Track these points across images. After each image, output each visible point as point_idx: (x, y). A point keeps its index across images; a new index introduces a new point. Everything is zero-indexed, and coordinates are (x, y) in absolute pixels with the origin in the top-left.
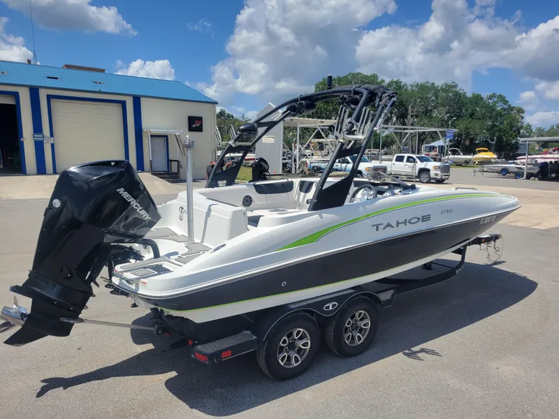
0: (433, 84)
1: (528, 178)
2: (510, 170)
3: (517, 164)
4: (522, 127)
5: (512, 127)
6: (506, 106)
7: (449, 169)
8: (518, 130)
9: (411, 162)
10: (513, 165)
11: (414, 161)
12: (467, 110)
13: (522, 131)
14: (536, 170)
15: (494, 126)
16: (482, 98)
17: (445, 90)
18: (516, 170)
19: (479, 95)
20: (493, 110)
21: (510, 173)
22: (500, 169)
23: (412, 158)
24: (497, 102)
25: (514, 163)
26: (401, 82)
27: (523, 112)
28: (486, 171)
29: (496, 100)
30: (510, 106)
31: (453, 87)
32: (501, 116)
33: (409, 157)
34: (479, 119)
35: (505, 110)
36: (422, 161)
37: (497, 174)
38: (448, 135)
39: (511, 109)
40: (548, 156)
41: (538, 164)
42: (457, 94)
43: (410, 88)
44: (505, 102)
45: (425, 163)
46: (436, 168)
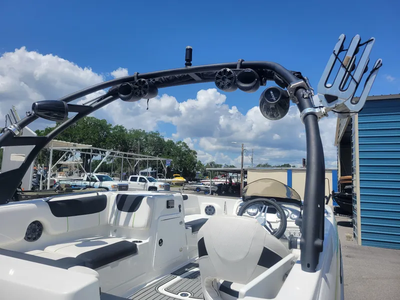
0: (144, 131)
1: (212, 194)
2: (202, 189)
3: (204, 185)
4: (196, 162)
5: (191, 162)
6: (187, 149)
7: (169, 188)
8: (194, 164)
9: (143, 182)
10: (202, 186)
11: (145, 181)
12: (166, 150)
13: (196, 165)
14: (216, 189)
15: (181, 161)
16: (174, 143)
17: (151, 136)
18: (205, 189)
19: (172, 141)
20: (181, 151)
21: (201, 190)
22: (195, 188)
23: (143, 178)
24: (182, 146)
25: (203, 184)
26: (124, 127)
27: (196, 154)
28: (186, 190)
29: (181, 145)
30: (189, 149)
31: (156, 134)
32: (185, 155)
33: (141, 178)
34: (173, 156)
35: (186, 151)
36: (150, 181)
37: (194, 191)
38: (167, 163)
39: (190, 151)
40: (219, 180)
41: (216, 185)
42: (159, 139)
43: (128, 132)
44: (187, 147)
45: (153, 183)
46: (161, 186)
